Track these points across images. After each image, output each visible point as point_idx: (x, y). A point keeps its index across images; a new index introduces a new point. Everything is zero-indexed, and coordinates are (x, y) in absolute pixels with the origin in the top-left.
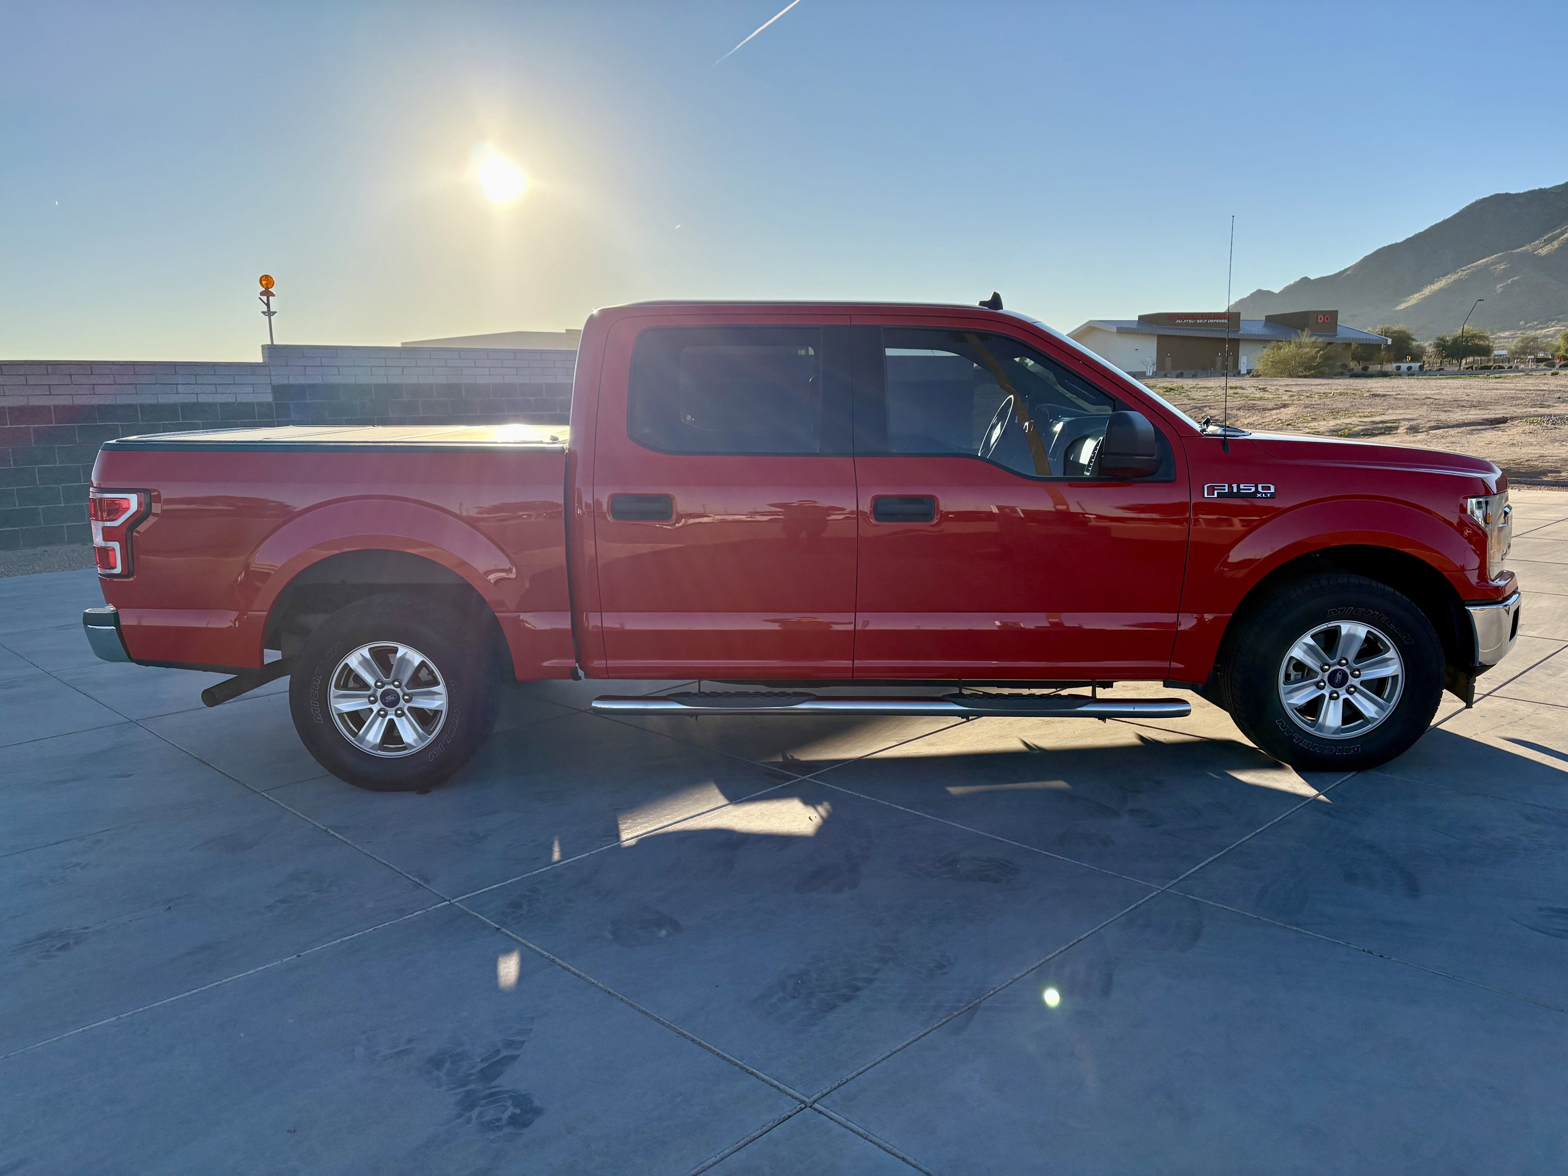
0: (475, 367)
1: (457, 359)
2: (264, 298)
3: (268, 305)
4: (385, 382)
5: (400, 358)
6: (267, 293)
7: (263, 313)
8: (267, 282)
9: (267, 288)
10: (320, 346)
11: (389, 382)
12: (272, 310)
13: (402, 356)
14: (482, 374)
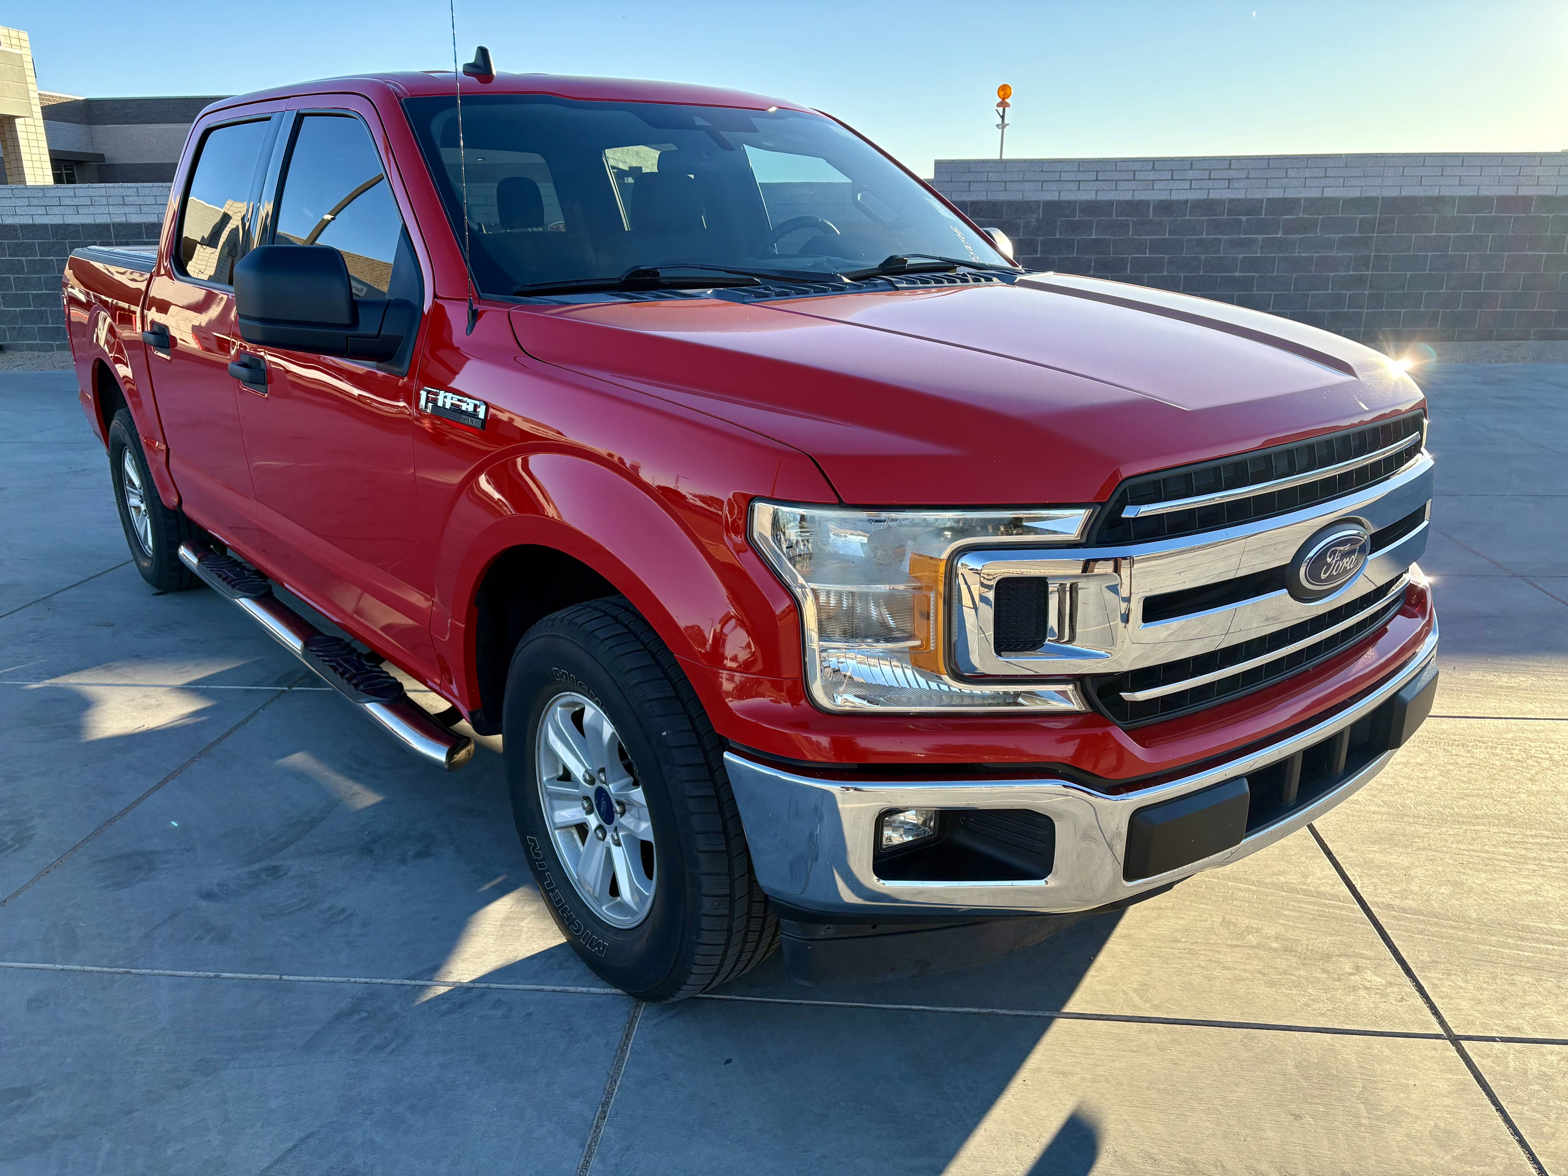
0: (1172, 179)
1: (1150, 171)
2: (1001, 110)
3: (1003, 117)
4: (1056, 198)
5: (1079, 171)
6: (1003, 104)
7: (998, 126)
8: (1004, 91)
9: (1003, 99)
10: (988, 160)
11: (1061, 199)
12: (1006, 122)
13: (1081, 169)
14: (1180, 187)
